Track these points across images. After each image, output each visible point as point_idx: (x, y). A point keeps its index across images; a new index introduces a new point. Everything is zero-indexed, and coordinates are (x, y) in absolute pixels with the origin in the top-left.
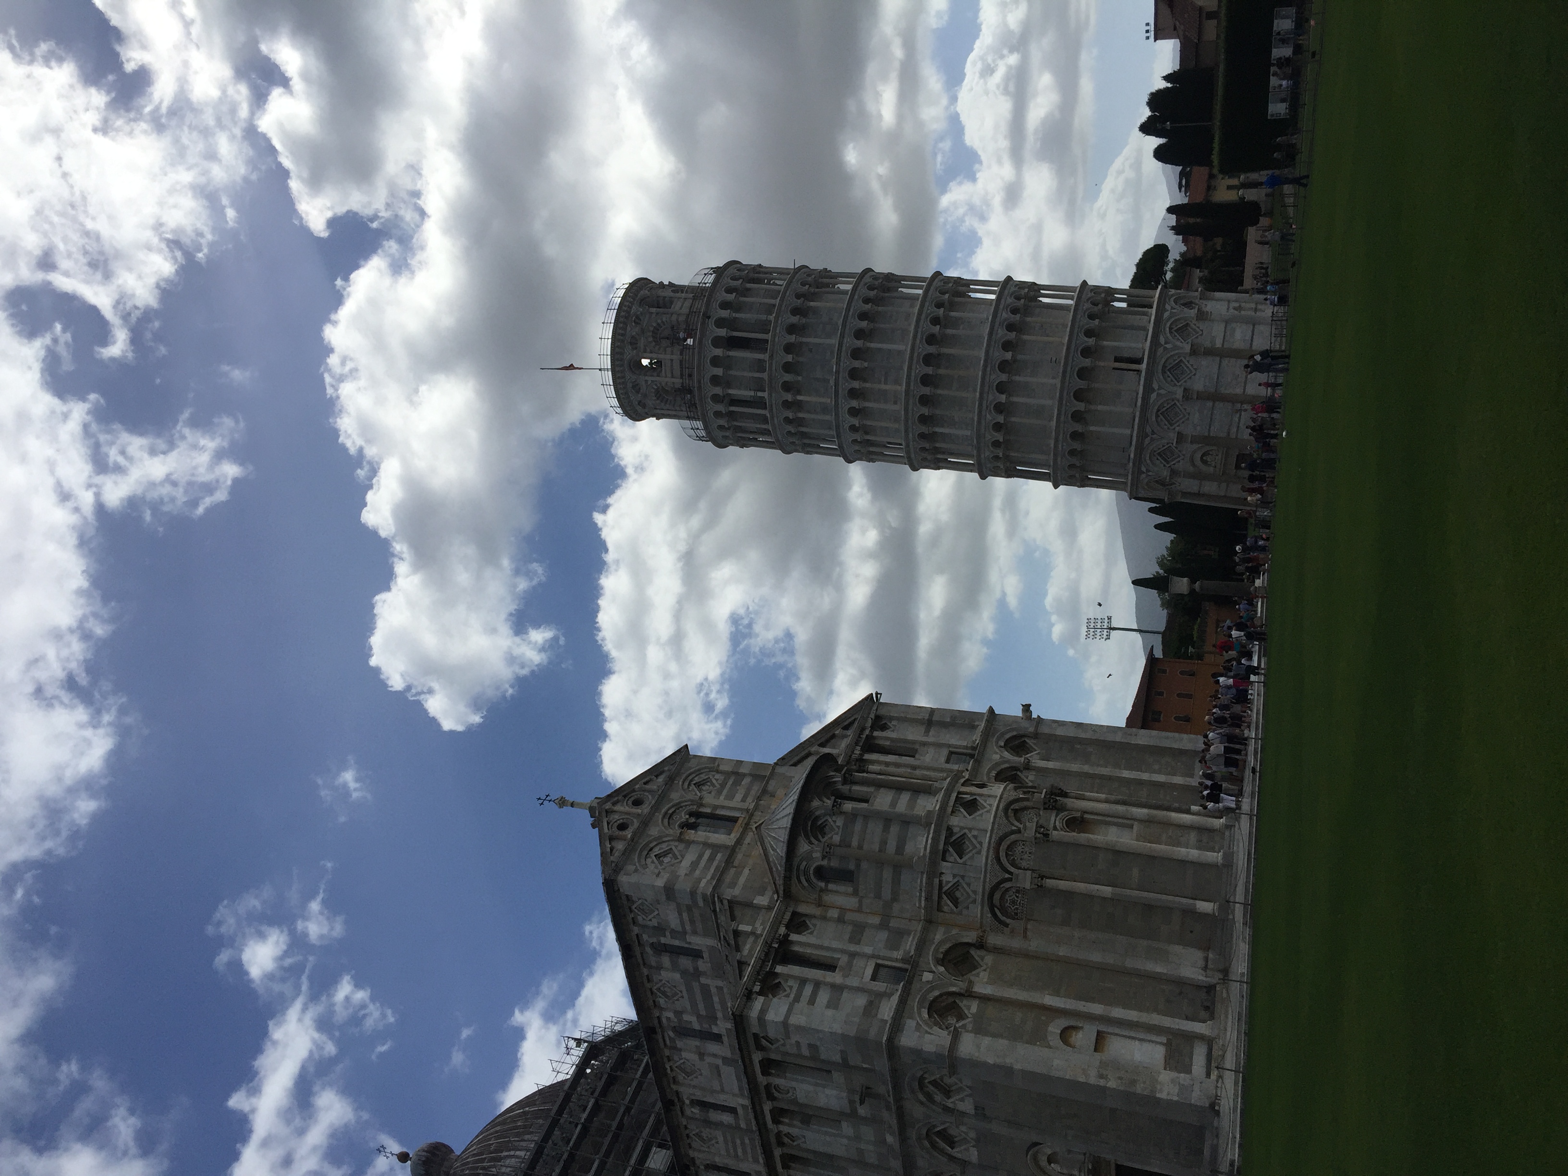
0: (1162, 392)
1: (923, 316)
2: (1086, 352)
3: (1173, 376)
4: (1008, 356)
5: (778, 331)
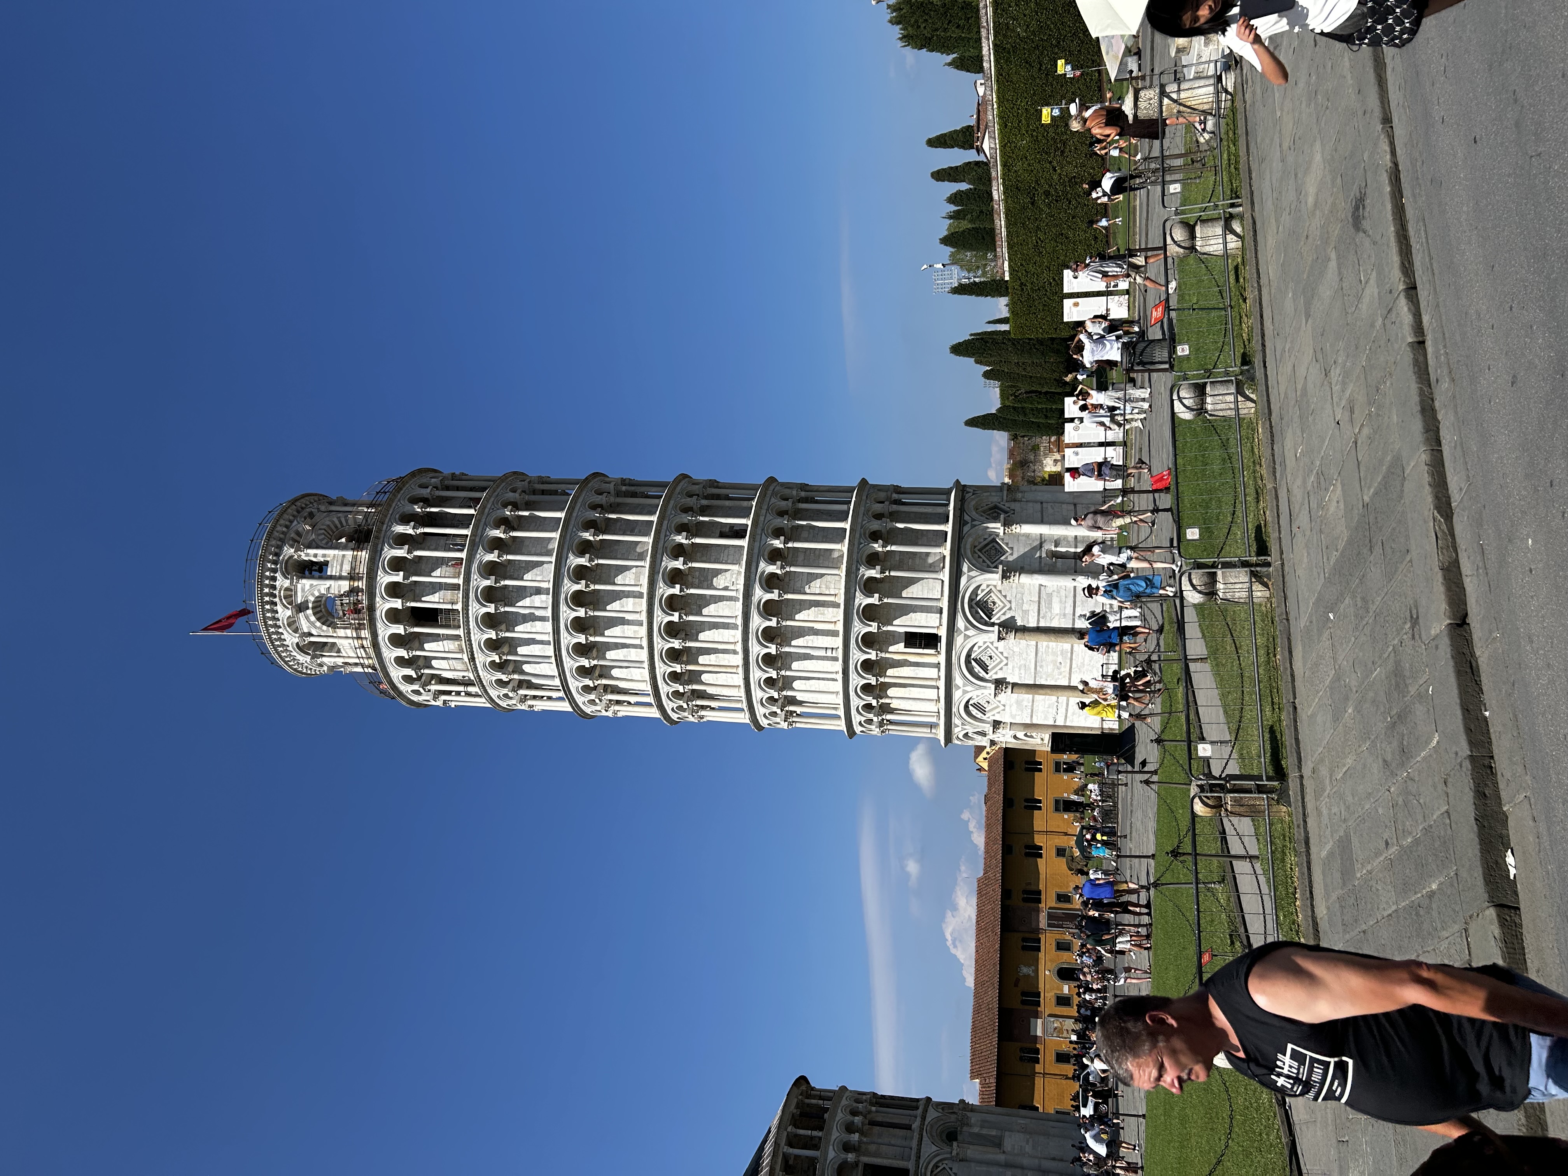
0: (969, 688)
2: (869, 640)
3: (980, 665)
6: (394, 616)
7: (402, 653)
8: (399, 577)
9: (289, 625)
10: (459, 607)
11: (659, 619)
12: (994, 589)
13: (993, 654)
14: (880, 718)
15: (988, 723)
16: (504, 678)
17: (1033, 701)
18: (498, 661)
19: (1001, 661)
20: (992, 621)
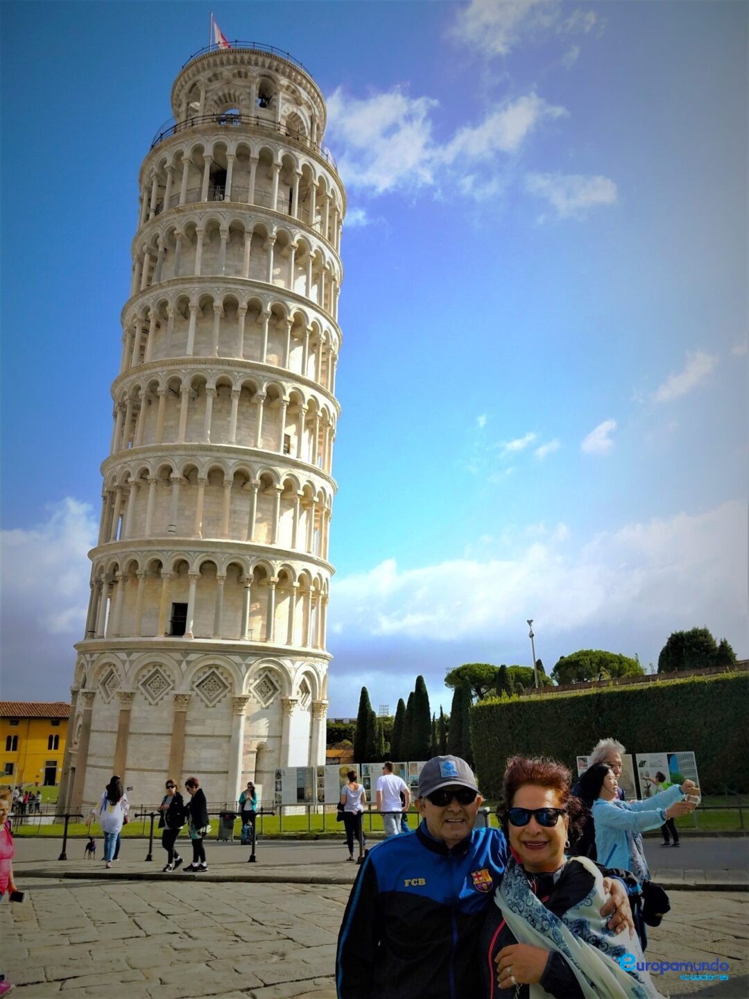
0: (127, 665)
1: (227, 368)
2: (181, 566)
3: (151, 677)
4: (177, 474)
5: (208, 210)
6: (220, 148)
7: (188, 153)
8: (255, 154)
9: (215, 75)
10: (227, 200)
11: (209, 371)
12: (228, 690)
13: (161, 690)
14: (104, 580)
15: (93, 688)
16: (160, 240)
17: (112, 732)
18: (175, 232)
19: (154, 699)
20: (196, 688)
